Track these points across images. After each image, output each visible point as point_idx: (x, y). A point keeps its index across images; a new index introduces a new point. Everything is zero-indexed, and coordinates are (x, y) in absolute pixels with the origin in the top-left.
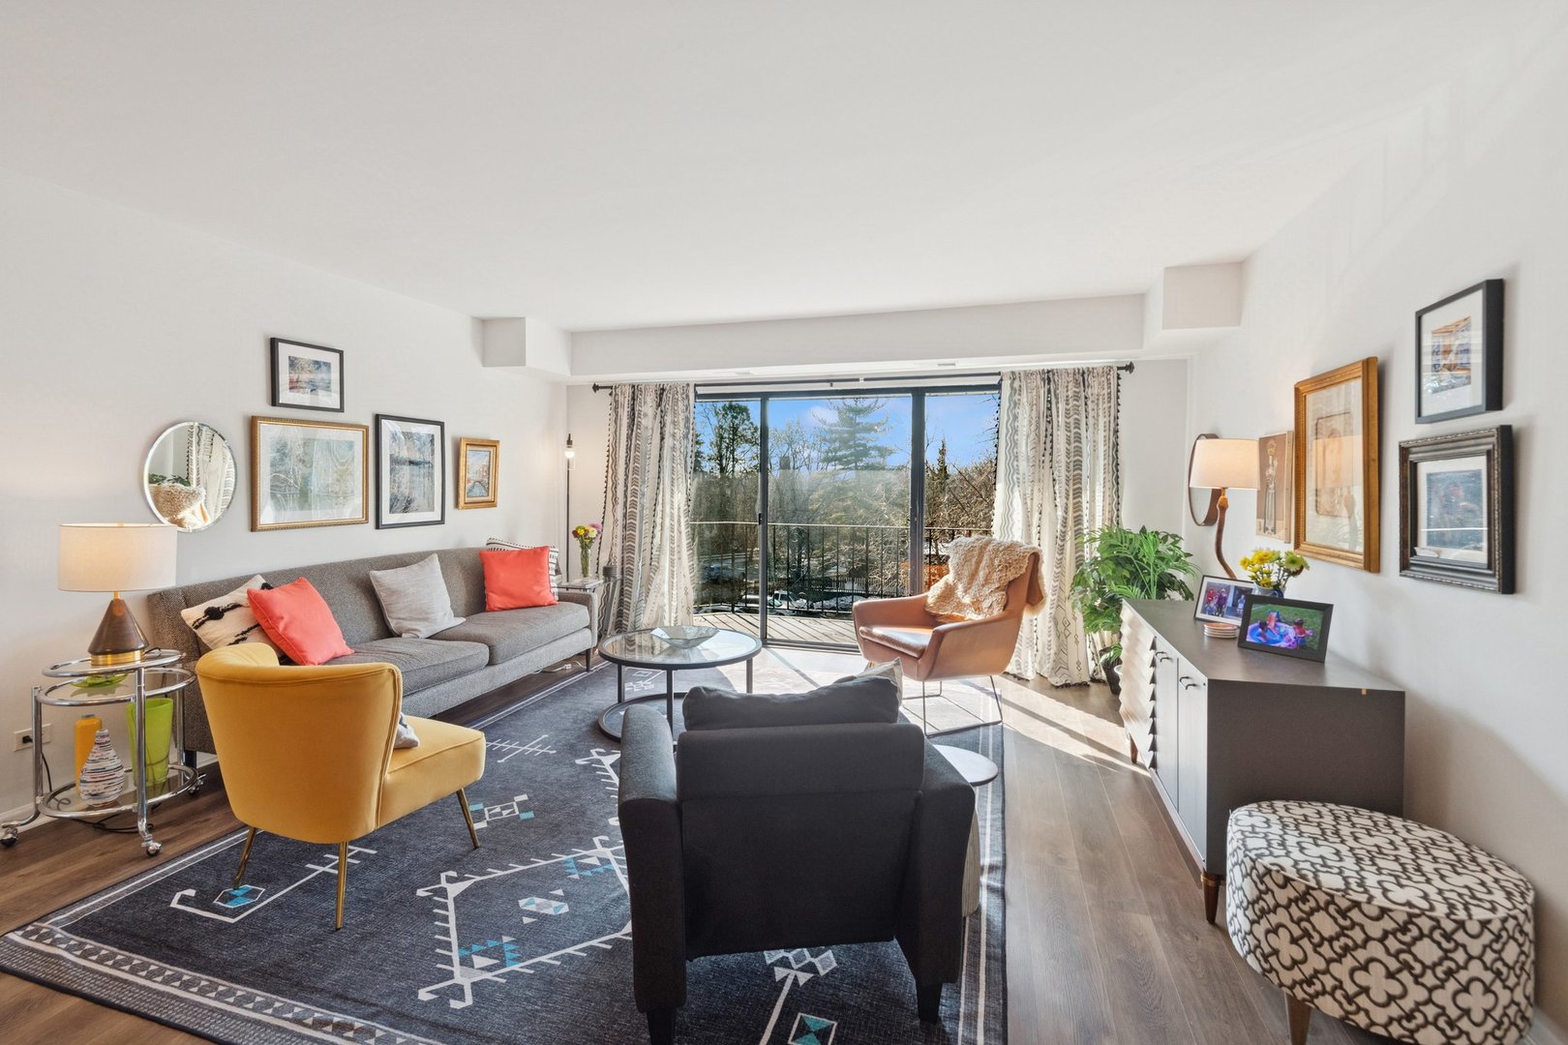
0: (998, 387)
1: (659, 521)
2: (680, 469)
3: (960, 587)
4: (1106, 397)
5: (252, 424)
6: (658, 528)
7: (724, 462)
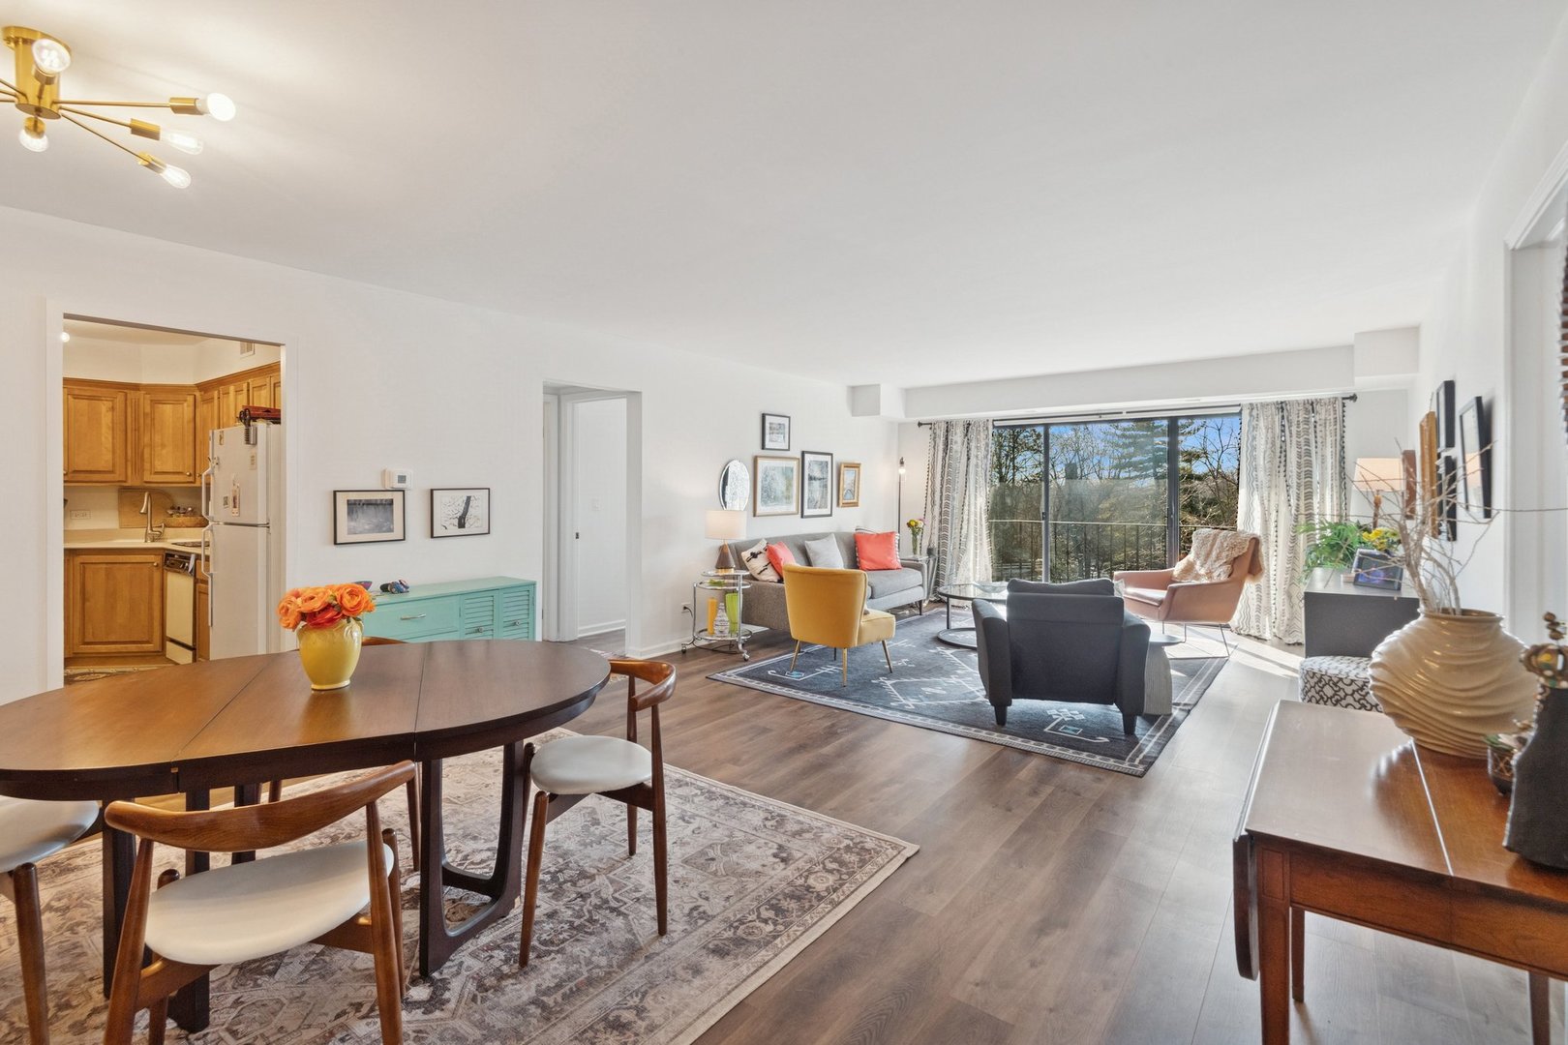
0: (1240, 413)
1: (966, 517)
2: (982, 481)
3: (1198, 563)
4: (1332, 421)
5: (755, 460)
6: (965, 522)
7: (1004, 470)
